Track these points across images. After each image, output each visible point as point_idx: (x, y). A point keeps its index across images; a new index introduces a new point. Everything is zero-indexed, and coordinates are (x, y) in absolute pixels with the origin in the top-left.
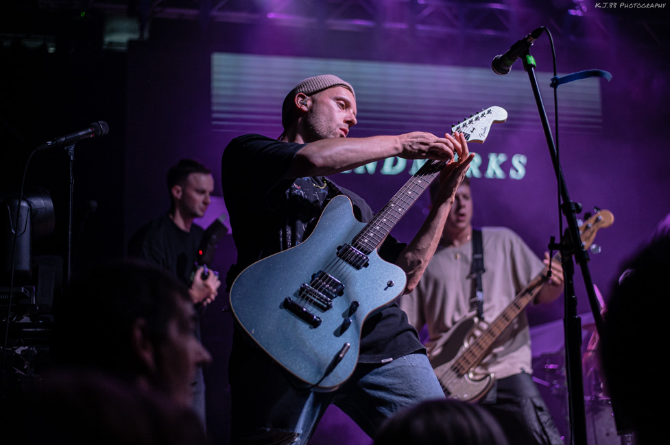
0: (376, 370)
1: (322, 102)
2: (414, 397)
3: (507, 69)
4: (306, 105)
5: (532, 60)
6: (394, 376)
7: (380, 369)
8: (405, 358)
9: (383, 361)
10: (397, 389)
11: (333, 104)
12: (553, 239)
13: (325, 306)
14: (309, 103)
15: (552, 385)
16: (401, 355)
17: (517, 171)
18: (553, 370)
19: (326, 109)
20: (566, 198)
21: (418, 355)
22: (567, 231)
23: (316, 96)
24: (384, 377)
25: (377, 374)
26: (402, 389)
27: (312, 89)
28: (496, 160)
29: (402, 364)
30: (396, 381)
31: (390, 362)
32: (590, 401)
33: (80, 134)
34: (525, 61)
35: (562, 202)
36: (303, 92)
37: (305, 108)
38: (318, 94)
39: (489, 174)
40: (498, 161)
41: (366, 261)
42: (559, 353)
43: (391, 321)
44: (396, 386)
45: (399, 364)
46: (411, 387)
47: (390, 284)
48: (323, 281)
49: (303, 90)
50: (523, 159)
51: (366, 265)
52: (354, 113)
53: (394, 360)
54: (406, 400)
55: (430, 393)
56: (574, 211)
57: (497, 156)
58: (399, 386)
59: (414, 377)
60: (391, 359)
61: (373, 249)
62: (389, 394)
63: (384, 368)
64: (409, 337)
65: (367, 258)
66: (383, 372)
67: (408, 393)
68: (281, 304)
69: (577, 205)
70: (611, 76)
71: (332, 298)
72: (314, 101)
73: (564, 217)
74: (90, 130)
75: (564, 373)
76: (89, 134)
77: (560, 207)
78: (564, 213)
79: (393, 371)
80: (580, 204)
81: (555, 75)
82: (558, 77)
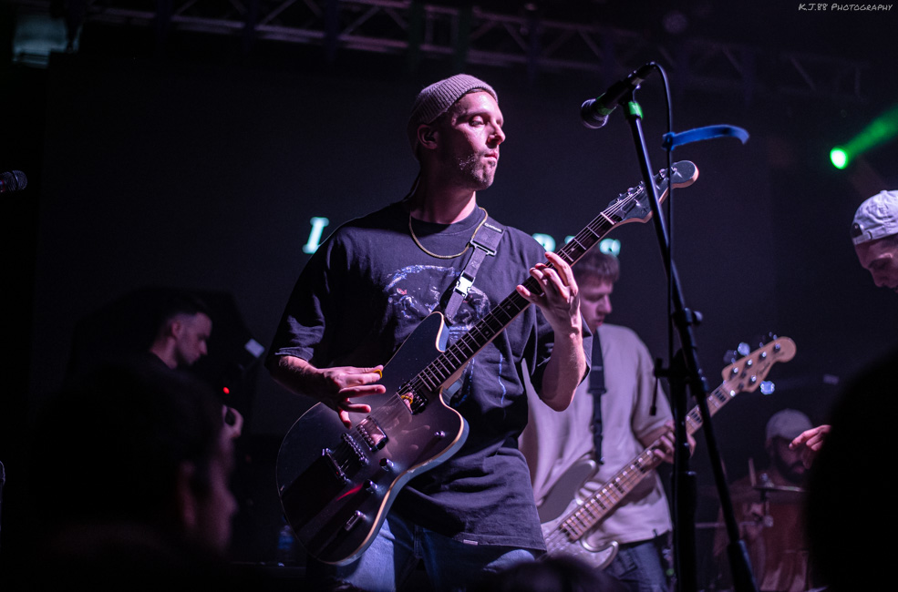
3: (600, 119)
4: (433, 140)
5: (636, 109)
12: (659, 361)
22: (680, 352)
34: (628, 109)
50: (615, 245)
69: (694, 316)
70: (747, 135)
77: (671, 316)
78: (675, 324)
81: (669, 131)
82: (674, 135)
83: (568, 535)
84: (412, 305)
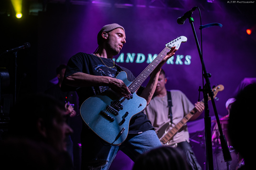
0: (136, 136)
1: (112, 35)
2: (151, 146)
3: (183, 22)
4: (106, 37)
5: (192, 19)
6: (143, 138)
7: (138, 136)
8: (147, 132)
9: (139, 133)
10: (144, 143)
11: (116, 35)
12: (200, 87)
13: (116, 114)
14: (107, 36)
15: (201, 143)
16: (146, 131)
17: (187, 62)
18: (201, 137)
19: (114, 38)
20: (205, 72)
21: (151, 130)
22: (206, 84)
23: (110, 33)
24: (139, 139)
25: (137, 138)
26: (146, 143)
27: (108, 30)
28: (179, 57)
29: (146, 134)
30: (144, 140)
31: (141, 133)
32: (215, 149)
33: (19, 47)
34: (190, 19)
35: (204, 73)
36: (104, 31)
37: (106, 38)
38: (110, 32)
39: (177, 63)
40: (180, 58)
41: (132, 96)
42: (203, 131)
43: (141, 118)
44: (144, 142)
45: (145, 134)
46: (150, 143)
47: (141, 105)
48: (115, 104)
49: (105, 30)
50: (190, 57)
51: (132, 98)
52: (124, 38)
53: (143, 132)
54: (148, 147)
55: (156, 145)
56: (208, 77)
57: (180, 56)
58: (145, 142)
59: (151, 139)
60: (142, 132)
61: (134, 92)
62: (142, 145)
63: (139, 135)
64: (148, 124)
65: (132, 95)
66: (139, 137)
67: (148, 145)
68: (99, 113)
70: (222, 26)
71: (118, 111)
72: (109, 35)
73: (204, 79)
74: (23, 46)
75: (205, 139)
76: (23, 47)
77: (203, 75)
78: (204, 77)
79: (142, 137)
80: (210, 74)
81: (201, 25)
82: (202, 26)
83: (163, 142)
84: (104, 73)
